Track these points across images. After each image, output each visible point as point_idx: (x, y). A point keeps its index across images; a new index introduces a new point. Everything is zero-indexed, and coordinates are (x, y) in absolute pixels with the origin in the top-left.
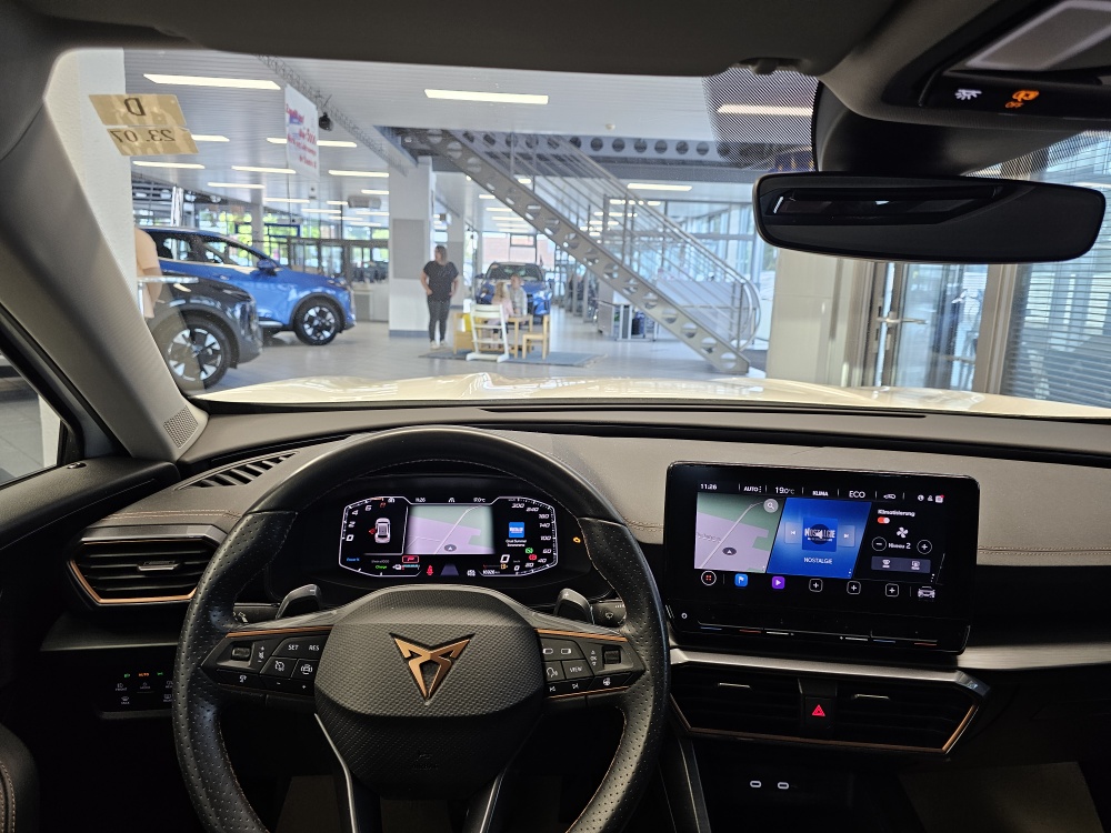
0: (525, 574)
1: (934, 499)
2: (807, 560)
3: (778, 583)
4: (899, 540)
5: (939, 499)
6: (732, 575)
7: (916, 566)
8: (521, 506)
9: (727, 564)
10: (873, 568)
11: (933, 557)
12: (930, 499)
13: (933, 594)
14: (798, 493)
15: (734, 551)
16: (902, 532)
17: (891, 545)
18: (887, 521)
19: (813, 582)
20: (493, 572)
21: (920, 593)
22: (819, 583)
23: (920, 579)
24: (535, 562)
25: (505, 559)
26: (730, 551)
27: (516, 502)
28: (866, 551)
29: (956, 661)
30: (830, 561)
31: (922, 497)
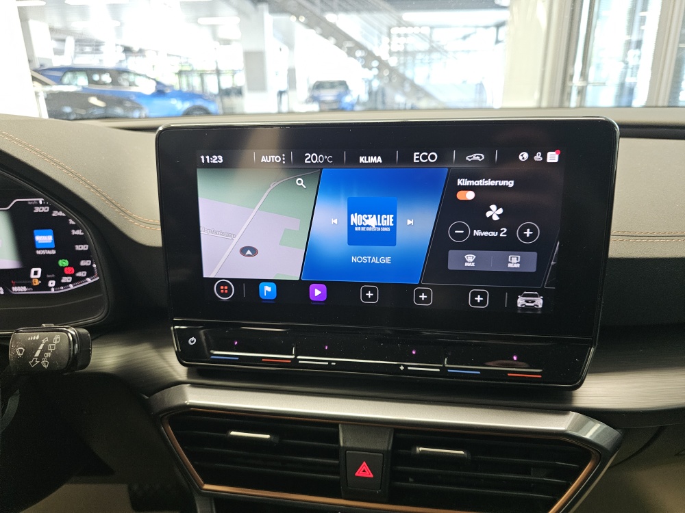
0: (62, 290)
1: (545, 156)
2: (355, 259)
3: (317, 292)
4: (489, 224)
5: (553, 157)
6: (255, 284)
7: (514, 262)
8: (46, 209)
9: (247, 270)
10: (451, 267)
11: (540, 247)
12: (538, 157)
13: (539, 302)
14: (338, 160)
15: (255, 251)
16: (494, 213)
17: (478, 233)
18: (470, 195)
19: (366, 291)
20: (24, 289)
21: (521, 301)
22: (373, 291)
23: (519, 281)
24: (73, 276)
25: (36, 273)
26: (249, 251)
27: (38, 205)
28: (440, 243)
29: (570, 399)
30: (387, 260)
31: (526, 155)
